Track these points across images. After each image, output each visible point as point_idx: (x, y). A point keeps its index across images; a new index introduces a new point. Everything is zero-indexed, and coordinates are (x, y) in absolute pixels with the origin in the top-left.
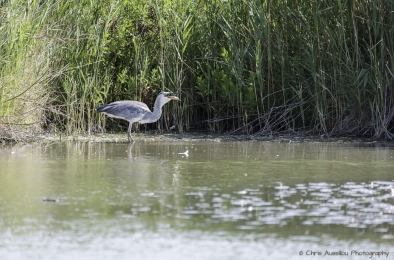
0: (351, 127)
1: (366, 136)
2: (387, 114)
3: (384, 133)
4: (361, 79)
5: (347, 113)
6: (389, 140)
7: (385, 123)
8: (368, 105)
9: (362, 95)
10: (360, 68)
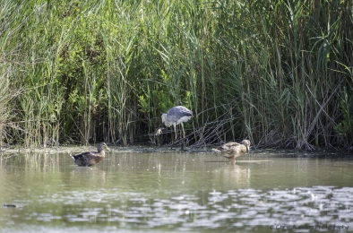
0: (275, 139)
1: (288, 147)
2: (307, 128)
3: (304, 145)
4: (284, 97)
5: (272, 127)
6: (309, 151)
7: (305, 136)
8: (291, 120)
9: (285, 111)
10: (283, 88)
